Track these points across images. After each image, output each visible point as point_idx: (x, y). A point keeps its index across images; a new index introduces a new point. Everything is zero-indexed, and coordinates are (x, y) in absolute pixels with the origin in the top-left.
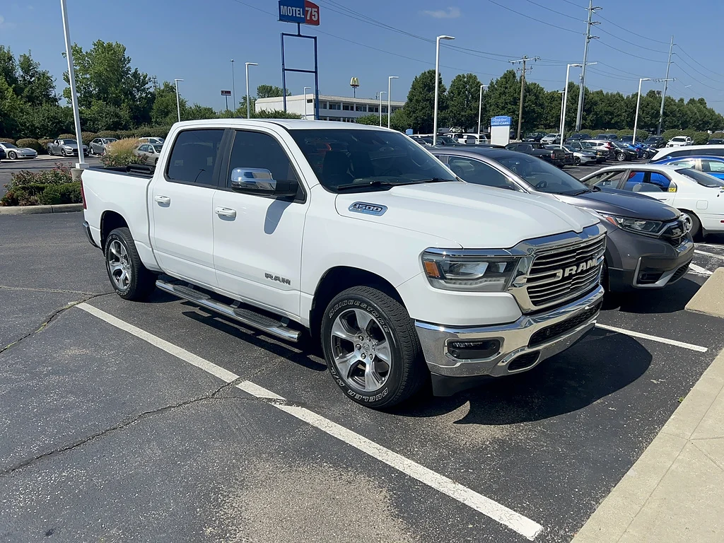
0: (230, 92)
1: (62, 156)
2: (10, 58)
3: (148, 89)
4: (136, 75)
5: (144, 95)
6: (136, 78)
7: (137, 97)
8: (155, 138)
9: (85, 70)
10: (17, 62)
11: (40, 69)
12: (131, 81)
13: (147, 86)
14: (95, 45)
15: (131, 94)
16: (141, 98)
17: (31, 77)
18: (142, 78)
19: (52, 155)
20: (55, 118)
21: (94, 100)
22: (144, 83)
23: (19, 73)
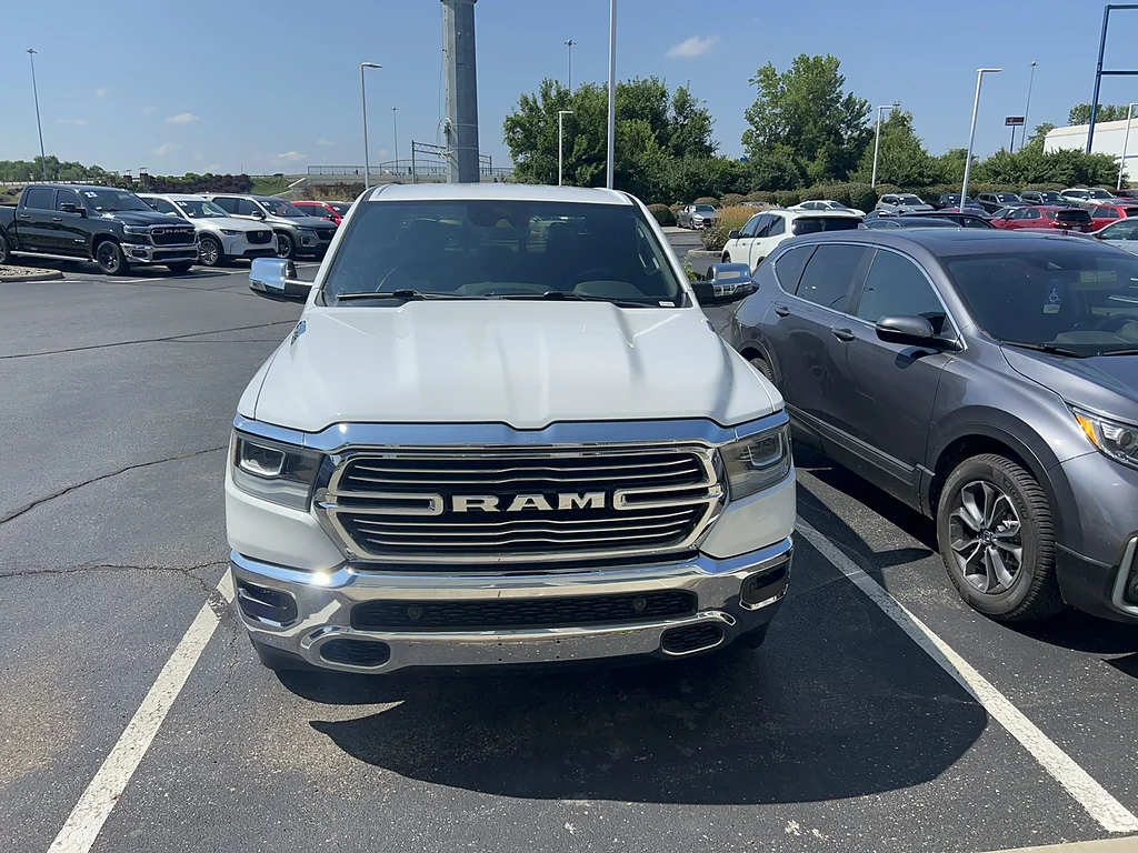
0: (1022, 120)
1: (689, 228)
2: (663, 94)
3: (863, 123)
4: (849, 103)
5: (856, 134)
6: (848, 109)
7: (845, 137)
8: (824, 202)
9: (775, 102)
10: (671, 100)
11: (698, 107)
12: (840, 112)
13: (863, 119)
14: (796, 63)
15: (837, 133)
16: (851, 138)
17: (685, 118)
18: (857, 107)
19: (680, 226)
20: (695, 175)
21: (779, 144)
22: (860, 115)
23: (671, 114)
